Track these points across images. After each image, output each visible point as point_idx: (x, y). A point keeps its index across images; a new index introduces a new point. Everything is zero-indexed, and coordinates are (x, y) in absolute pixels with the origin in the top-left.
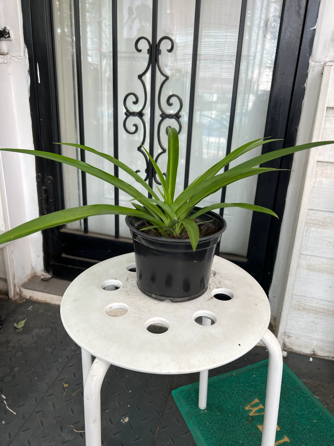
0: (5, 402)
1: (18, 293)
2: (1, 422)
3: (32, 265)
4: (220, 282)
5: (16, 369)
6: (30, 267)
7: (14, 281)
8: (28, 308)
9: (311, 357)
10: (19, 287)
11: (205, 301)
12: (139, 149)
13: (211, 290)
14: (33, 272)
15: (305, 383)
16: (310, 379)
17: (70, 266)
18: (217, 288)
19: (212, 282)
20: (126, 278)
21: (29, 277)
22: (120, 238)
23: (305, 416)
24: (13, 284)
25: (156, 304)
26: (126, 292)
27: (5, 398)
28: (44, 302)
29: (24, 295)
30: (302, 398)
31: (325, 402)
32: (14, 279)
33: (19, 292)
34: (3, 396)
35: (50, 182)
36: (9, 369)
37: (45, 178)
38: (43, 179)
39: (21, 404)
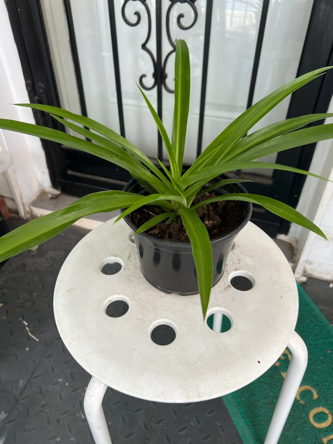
0: (27, 328)
2: (25, 349)
3: (38, 181)
4: (239, 260)
5: (34, 294)
7: (22, 201)
9: (331, 283)
10: (28, 206)
11: (221, 292)
12: (144, 46)
13: (228, 274)
14: (41, 188)
15: (322, 311)
16: (327, 306)
17: (78, 184)
18: (236, 270)
19: (230, 261)
20: (128, 255)
21: (37, 194)
23: (319, 346)
24: (21, 205)
25: (162, 297)
26: (128, 278)
27: (26, 324)
29: (35, 213)
30: (317, 327)
33: (30, 211)
34: (25, 322)
35: (42, 92)
36: (28, 294)
37: (36, 87)
38: (34, 87)
39: (42, 331)
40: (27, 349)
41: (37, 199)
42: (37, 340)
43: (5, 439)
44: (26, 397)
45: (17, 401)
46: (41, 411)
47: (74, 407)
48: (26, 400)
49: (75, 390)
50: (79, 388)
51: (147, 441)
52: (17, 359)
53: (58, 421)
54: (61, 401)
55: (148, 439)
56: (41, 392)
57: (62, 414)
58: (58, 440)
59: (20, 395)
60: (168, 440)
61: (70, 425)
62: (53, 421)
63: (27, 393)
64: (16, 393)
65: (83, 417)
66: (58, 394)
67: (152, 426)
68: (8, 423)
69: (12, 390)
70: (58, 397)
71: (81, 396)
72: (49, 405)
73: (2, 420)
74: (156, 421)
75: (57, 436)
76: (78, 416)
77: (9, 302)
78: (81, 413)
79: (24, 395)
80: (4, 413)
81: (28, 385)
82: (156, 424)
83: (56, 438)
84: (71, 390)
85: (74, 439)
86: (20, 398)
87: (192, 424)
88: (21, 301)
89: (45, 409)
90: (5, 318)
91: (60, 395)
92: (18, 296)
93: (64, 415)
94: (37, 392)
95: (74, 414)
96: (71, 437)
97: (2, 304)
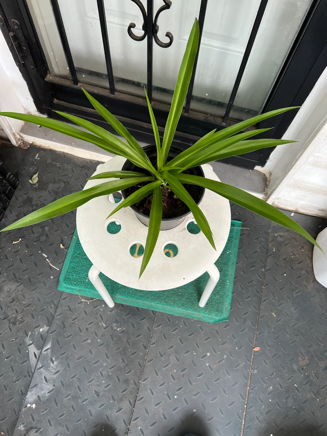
0: (47, 260)
1: (19, 139)
3: (23, 106)
5: (46, 228)
6: (22, 109)
8: (35, 157)
9: (293, 212)
10: (18, 134)
14: (26, 112)
16: (286, 232)
22: (116, 93)
27: (46, 256)
28: (48, 148)
29: (26, 140)
31: (293, 253)
32: (11, 130)
33: (20, 137)
34: (44, 255)
35: (17, 28)
36: (41, 228)
37: (9, 22)
38: (7, 22)
39: (60, 261)
40: (52, 277)
41: (25, 125)
42: (58, 270)
43: (51, 344)
44: (60, 314)
45: (53, 317)
46: (73, 323)
47: (97, 319)
48: (60, 316)
49: (96, 307)
50: (98, 305)
51: (150, 339)
52: (46, 285)
53: (87, 329)
54: (87, 315)
55: (151, 338)
56: (70, 310)
57: (89, 324)
58: (89, 342)
59: (55, 313)
60: (165, 338)
61: (96, 331)
62: (83, 330)
63: (60, 311)
64: (51, 312)
65: (104, 325)
66: (83, 311)
67: (153, 329)
68: (51, 333)
69: (48, 310)
70: (84, 312)
71: (101, 311)
72: (78, 318)
73: (45, 331)
74: (156, 326)
75: (88, 339)
76: (100, 325)
77: (26, 237)
78: (102, 323)
79: (58, 313)
80: (46, 327)
81: (59, 305)
82: (156, 327)
83: (88, 341)
84: (93, 307)
85: (100, 340)
86: (56, 315)
87: (181, 326)
88: (36, 235)
89: (76, 322)
90: (26, 251)
91: (85, 311)
92: (32, 230)
93: (90, 325)
94: (67, 310)
95: (98, 324)
96: (98, 339)
97: (20, 239)
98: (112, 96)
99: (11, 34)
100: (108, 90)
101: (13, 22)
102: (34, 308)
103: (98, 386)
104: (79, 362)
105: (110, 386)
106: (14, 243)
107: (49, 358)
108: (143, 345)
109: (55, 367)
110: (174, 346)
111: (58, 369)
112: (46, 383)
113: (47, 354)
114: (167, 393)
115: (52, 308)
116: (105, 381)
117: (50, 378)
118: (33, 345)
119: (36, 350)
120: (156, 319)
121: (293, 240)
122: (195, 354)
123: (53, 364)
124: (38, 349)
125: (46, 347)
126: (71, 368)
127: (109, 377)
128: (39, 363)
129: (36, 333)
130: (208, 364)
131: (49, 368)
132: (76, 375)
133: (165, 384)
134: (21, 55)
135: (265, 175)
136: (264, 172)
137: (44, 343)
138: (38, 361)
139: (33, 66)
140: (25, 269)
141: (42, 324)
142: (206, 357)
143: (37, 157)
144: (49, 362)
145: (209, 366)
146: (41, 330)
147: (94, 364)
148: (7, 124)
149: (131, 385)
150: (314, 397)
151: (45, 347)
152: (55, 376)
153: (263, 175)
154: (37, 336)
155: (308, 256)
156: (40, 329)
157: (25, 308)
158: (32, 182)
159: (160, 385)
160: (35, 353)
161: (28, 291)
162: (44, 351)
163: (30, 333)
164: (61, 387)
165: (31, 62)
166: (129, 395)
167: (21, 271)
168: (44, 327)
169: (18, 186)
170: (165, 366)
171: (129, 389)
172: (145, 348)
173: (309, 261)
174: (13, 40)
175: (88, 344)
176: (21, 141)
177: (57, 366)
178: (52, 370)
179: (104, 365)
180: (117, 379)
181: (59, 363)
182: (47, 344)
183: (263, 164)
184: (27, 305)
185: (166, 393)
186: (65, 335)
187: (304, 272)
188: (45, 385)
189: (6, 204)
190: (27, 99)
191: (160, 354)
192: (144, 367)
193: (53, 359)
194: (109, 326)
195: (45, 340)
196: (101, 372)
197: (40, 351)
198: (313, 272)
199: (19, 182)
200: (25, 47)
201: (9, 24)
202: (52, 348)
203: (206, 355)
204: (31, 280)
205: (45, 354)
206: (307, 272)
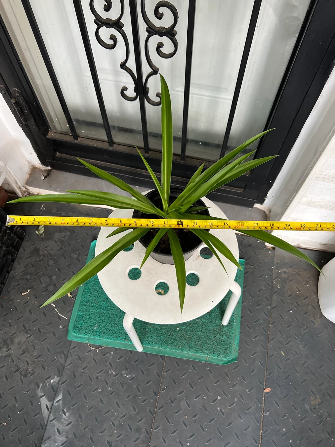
0: (56, 309)
1: (25, 192)
2: (59, 327)
3: (27, 161)
5: (53, 278)
6: (27, 163)
7: (18, 185)
10: (24, 187)
12: (123, 66)
14: (30, 165)
16: (289, 268)
17: (67, 164)
21: (29, 172)
22: (115, 145)
24: (18, 189)
27: (54, 306)
29: (32, 192)
32: (17, 184)
33: (26, 190)
34: (52, 304)
35: (18, 95)
36: (48, 278)
37: (10, 90)
38: (8, 90)
39: (69, 310)
40: (61, 327)
41: (30, 177)
42: (67, 319)
43: (62, 395)
44: (70, 364)
45: (64, 367)
46: (83, 373)
47: (106, 367)
48: (70, 365)
49: (105, 355)
50: (107, 353)
52: (55, 335)
53: (97, 378)
54: (96, 364)
55: (161, 383)
56: (80, 359)
58: (100, 391)
59: (65, 363)
60: (175, 383)
61: (106, 380)
62: (93, 379)
63: (70, 361)
64: (62, 362)
65: (114, 373)
66: (93, 359)
67: (163, 375)
68: (62, 384)
69: (58, 360)
70: (93, 361)
71: (110, 359)
72: (88, 367)
73: (56, 382)
74: (165, 371)
75: (99, 388)
76: (110, 373)
77: (35, 287)
78: (112, 371)
79: (68, 363)
80: (57, 377)
81: (69, 355)
82: (165, 373)
83: (98, 390)
84: (102, 355)
85: (110, 389)
86: (66, 365)
87: (190, 370)
88: (44, 285)
89: (85, 371)
90: (35, 302)
91: (94, 359)
92: (40, 281)
93: (100, 373)
94: (77, 359)
95: (107, 372)
96: (108, 388)
97: (29, 290)
98: (111, 148)
99: (13, 101)
100: (107, 143)
101: (14, 90)
102: (45, 359)
103: (110, 436)
104: (90, 412)
105: (122, 436)
106: (23, 294)
107: (61, 410)
108: (153, 391)
109: (67, 419)
110: (184, 391)
111: (70, 421)
112: (59, 435)
113: (59, 406)
114: (180, 441)
115: (62, 358)
116: (116, 431)
117: (63, 430)
118: (44, 397)
119: (48, 401)
120: (164, 364)
121: (297, 275)
122: (205, 398)
123: (65, 415)
124: (50, 401)
125: (58, 398)
126: (83, 419)
127: (121, 426)
128: (51, 414)
129: (48, 384)
130: (219, 408)
131: (61, 420)
132: (88, 426)
133: (177, 431)
134: (23, 118)
135: (264, 212)
136: (263, 209)
137: (56, 394)
138: (50, 413)
139: (35, 126)
140: (34, 320)
141: (52, 375)
142: (217, 400)
143: (42, 207)
144: (61, 413)
145: (221, 410)
146: (52, 381)
147: (105, 414)
148: (13, 179)
149: (143, 434)
150: (328, 436)
151: (56, 399)
152: (68, 428)
153: (263, 212)
154: (48, 387)
155: (313, 291)
156: (50, 380)
157: (36, 360)
158: (38, 232)
159: (172, 432)
160: (46, 405)
161: (38, 341)
162: (56, 403)
163: (41, 384)
164: (73, 439)
165: (33, 123)
166: (141, 444)
167: (30, 322)
168: (54, 378)
169: (25, 238)
170: (176, 413)
171: (141, 438)
172: (156, 394)
173: (314, 297)
174: (15, 106)
175: (99, 393)
176: (27, 193)
177: (69, 417)
178: (64, 421)
179: (116, 414)
180: (129, 429)
181: (70, 414)
182: (58, 396)
183: (262, 202)
184: (37, 356)
185: (178, 440)
186: (76, 385)
187: (311, 308)
188: (58, 437)
189: (14, 256)
190: (31, 153)
191: (171, 400)
192: (155, 414)
193: (65, 410)
194: (119, 373)
195: (56, 391)
196: (112, 421)
197: (52, 402)
198: (320, 307)
199: (26, 233)
200: (27, 111)
201: (10, 92)
202: (64, 399)
203: (217, 399)
204: (41, 330)
205: (57, 406)
206: (314, 308)
